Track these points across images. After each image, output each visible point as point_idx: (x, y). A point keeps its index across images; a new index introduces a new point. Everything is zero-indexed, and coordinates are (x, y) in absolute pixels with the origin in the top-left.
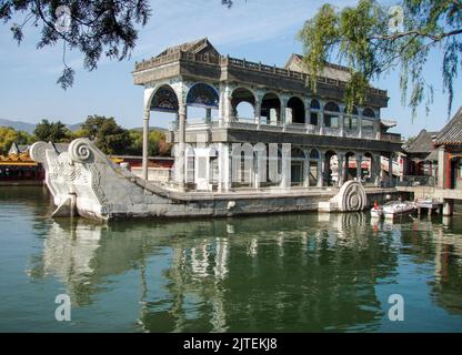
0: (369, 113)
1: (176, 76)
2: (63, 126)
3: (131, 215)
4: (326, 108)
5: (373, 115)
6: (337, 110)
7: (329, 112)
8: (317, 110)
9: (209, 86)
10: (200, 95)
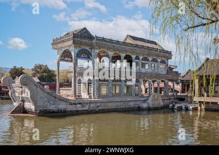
0: (163, 62)
1: (71, 45)
2: (23, 69)
3: (50, 110)
4: (142, 60)
5: (165, 63)
6: (148, 60)
7: (144, 62)
8: (138, 61)
9: (87, 50)
10: (83, 54)
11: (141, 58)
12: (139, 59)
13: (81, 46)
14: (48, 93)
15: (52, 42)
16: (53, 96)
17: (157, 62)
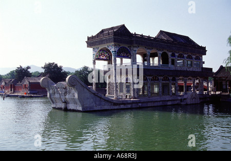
0: (197, 58)
4: (178, 56)
5: (199, 59)
6: (183, 57)
7: (179, 58)
8: (174, 58)
9: (126, 48)
10: (122, 52)
11: (177, 54)
12: (175, 56)
13: (121, 44)
14: (94, 94)
15: (87, 40)
16: (99, 97)
17: (192, 58)
